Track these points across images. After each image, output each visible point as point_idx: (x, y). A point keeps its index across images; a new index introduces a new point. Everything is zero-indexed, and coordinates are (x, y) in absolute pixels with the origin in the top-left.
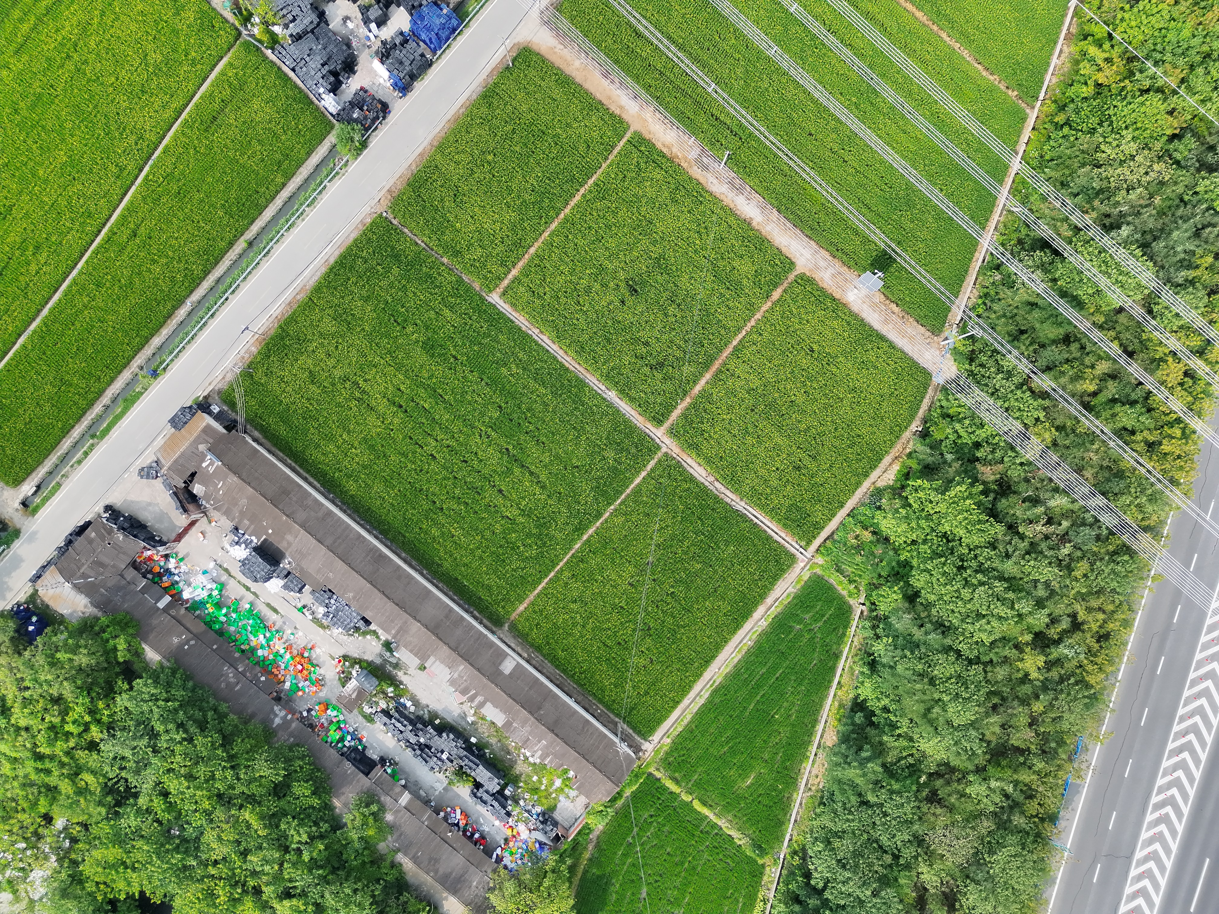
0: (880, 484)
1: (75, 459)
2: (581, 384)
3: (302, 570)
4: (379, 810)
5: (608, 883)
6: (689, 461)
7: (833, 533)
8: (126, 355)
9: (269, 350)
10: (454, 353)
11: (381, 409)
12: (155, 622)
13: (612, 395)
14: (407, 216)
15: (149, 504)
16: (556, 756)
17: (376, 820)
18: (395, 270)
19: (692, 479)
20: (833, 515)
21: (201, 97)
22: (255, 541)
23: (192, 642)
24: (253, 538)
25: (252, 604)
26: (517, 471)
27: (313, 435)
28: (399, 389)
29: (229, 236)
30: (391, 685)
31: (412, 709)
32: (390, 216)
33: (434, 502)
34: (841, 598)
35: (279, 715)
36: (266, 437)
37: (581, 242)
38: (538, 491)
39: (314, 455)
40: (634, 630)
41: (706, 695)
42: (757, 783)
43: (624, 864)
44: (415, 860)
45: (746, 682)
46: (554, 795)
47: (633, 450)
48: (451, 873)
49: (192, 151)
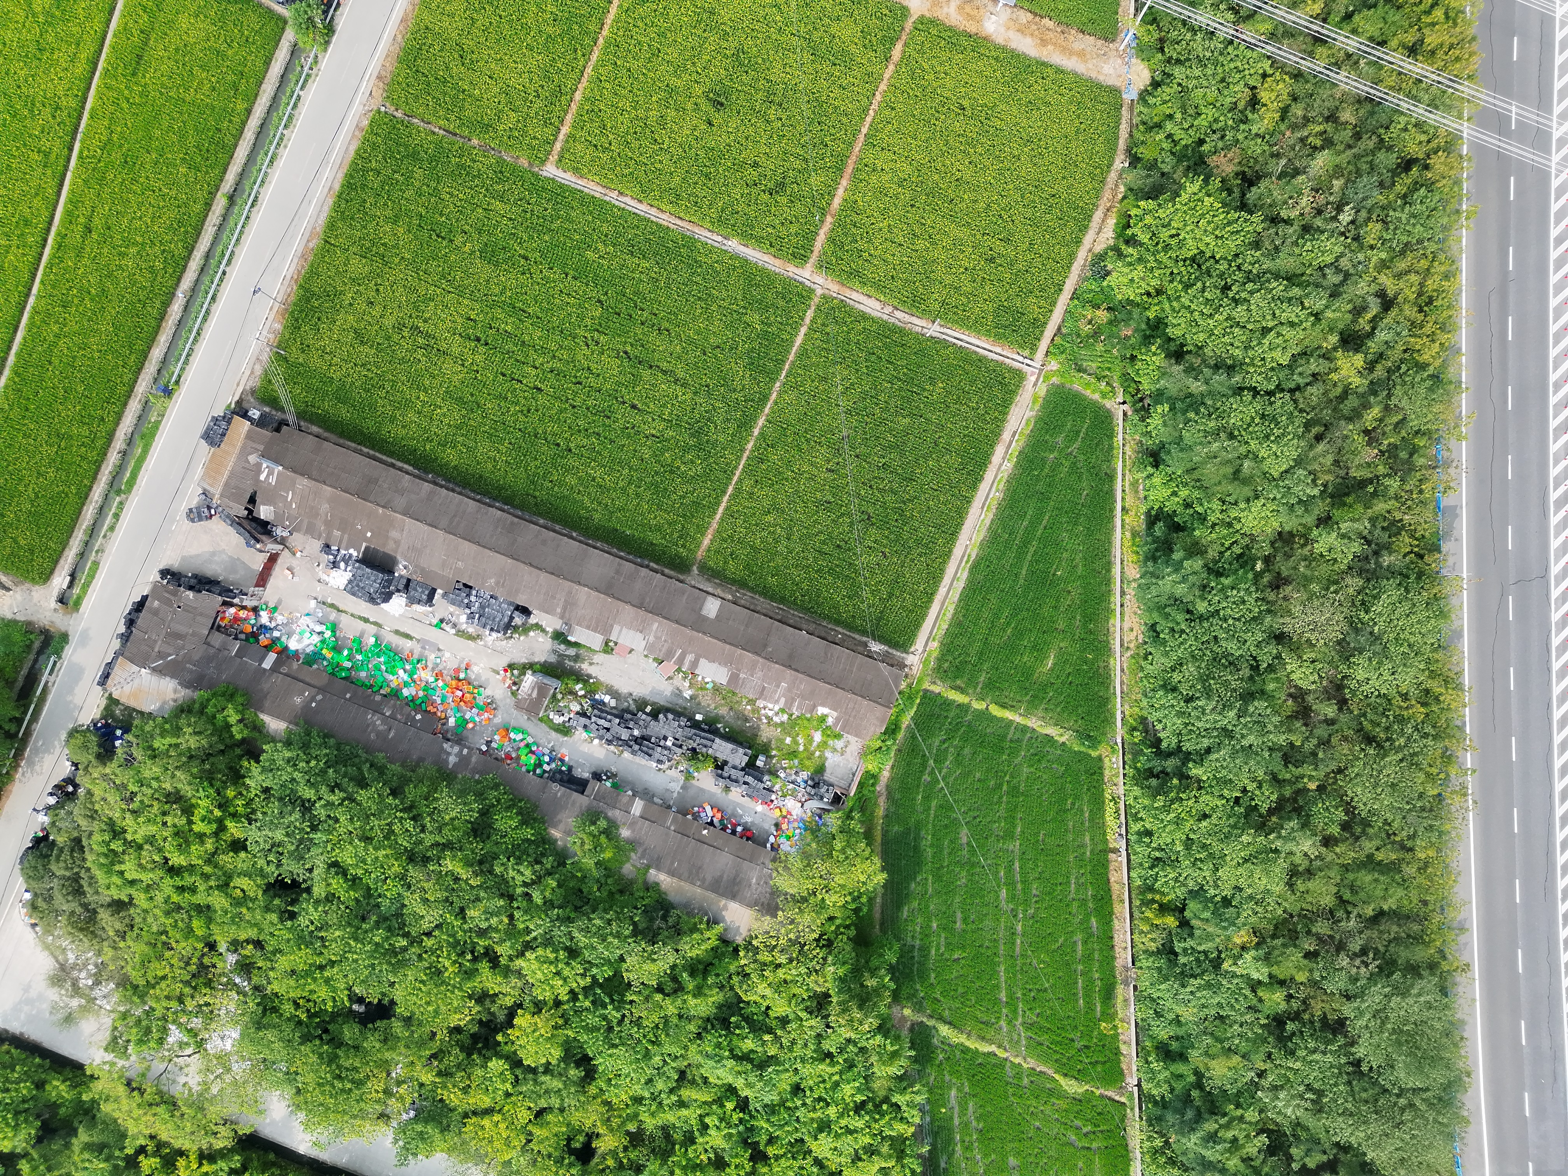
0: (1099, 248)
1: (105, 527)
2: (690, 242)
3: (423, 570)
4: (609, 827)
5: (917, 838)
6: (855, 296)
7: (1059, 329)
8: (126, 379)
9: (297, 320)
10: (522, 252)
11: (456, 350)
12: (266, 686)
13: (734, 245)
14: (411, 101)
15: (213, 554)
16: (803, 697)
17: (610, 840)
18: (418, 173)
19: (864, 317)
20: (1054, 304)
21: (115, 36)
22: (355, 554)
23: (319, 697)
24: (351, 551)
25: (377, 637)
26: (646, 373)
27: (383, 406)
28: (469, 319)
29: (201, 195)
30: (578, 681)
31: (613, 703)
32: (391, 109)
33: (558, 445)
34: (1094, 403)
35: (453, 754)
36: (327, 429)
37: (634, 65)
38: (679, 391)
39: (393, 431)
40: (852, 524)
41: (964, 575)
42: (1062, 661)
43: (929, 808)
44: (672, 873)
45: (1007, 545)
46: (817, 753)
47: (781, 303)
48: (721, 877)
49: (125, 105)
